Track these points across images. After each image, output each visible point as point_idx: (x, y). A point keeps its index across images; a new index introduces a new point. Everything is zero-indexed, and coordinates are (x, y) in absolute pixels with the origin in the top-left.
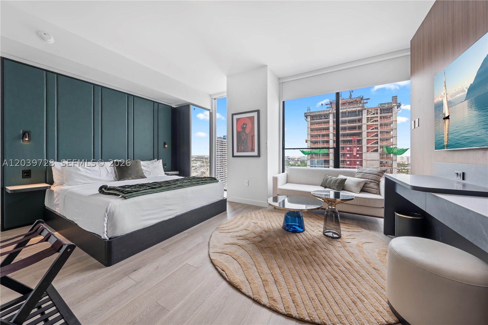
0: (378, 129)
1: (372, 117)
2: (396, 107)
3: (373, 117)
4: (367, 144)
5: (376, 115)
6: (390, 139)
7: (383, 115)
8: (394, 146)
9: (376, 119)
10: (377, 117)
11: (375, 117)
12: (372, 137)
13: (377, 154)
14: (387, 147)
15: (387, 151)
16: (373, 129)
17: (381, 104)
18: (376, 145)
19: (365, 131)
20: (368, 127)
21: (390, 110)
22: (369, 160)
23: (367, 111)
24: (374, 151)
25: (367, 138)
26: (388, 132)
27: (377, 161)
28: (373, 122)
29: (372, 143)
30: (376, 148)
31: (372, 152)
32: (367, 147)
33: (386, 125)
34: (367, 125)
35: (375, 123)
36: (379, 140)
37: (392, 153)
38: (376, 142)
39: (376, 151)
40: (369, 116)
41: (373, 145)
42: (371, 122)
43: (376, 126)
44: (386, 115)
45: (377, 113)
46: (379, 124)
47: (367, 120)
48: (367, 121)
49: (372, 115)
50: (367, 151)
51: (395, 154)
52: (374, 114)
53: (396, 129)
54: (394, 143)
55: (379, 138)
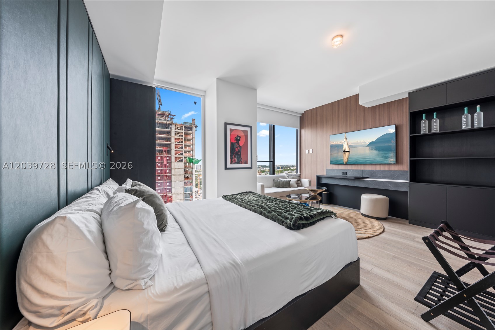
0: (183, 143)
1: (178, 132)
2: (194, 127)
3: (180, 132)
4: (175, 155)
5: (181, 131)
6: (190, 151)
7: (186, 132)
8: (193, 157)
9: (181, 134)
10: (182, 132)
11: (181, 132)
12: (178, 149)
13: (182, 163)
14: (189, 158)
15: (190, 161)
16: (179, 142)
17: (185, 122)
18: (181, 156)
19: (173, 143)
20: (176, 140)
21: (190, 129)
22: (177, 169)
23: (175, 126)
24: (180, 161)
25: (175, 150)
26: (189, 146)
27: (182, 169)
28: (179, 136)
29: (179, 154)
30: (181, 159)
31: (178, 161)
32: (175, 157)
33: (188, 140)
34: (175, 138)
35: (181, 137)
36: (184, 152)
37: (192, 163)
38: (181, 153)
39: (182, 161)
40: (176, 131)
41: (179, 156)
42: (178, 136)
43: (181, 140)
44: (188, 132)
45: (182, 130)
46: (184, 139)
47: (175, 133)
48: (175, 135)
49: (178, 130)
50: (175, 161)
51: (194, 163)
52: (180, 129)
53: (195, 144)
54: (193, 155)
55: (184, 150)
